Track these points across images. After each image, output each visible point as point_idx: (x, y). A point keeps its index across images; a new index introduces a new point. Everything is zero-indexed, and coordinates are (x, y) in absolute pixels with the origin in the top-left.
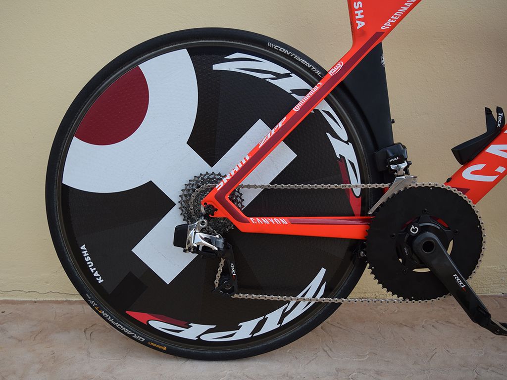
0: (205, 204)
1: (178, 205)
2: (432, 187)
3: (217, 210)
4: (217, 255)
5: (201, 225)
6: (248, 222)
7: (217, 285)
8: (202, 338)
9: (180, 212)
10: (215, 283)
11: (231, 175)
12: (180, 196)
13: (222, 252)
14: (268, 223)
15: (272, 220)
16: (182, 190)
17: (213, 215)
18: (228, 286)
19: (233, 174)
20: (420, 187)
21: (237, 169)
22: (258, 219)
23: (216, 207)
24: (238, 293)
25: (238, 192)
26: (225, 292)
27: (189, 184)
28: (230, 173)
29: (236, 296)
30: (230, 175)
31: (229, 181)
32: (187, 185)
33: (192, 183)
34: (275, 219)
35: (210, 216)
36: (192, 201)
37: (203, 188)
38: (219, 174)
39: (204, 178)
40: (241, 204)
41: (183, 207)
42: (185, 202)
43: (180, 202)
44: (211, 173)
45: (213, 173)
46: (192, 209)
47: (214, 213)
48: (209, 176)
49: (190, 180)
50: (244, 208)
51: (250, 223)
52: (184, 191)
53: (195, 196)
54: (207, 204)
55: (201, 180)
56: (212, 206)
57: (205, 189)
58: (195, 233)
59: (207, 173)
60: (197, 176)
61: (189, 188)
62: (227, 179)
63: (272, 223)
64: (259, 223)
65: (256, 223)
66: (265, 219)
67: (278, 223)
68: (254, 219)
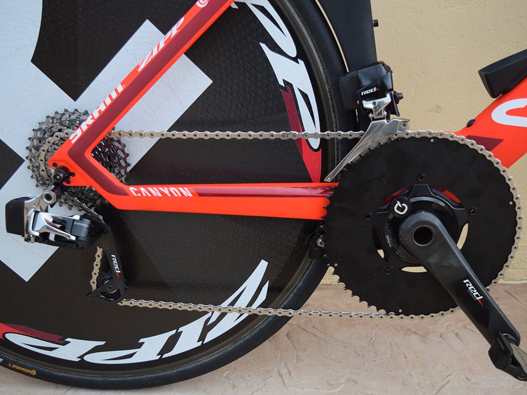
0: (55, 165)
1: (27, 163)
2: (433, 138)
3: (73, 174)
4: (77, 246)
5: (45, 200)
6: (126, 194)
7: (94, 287)
8: (87, 358)
9: (30, 173)
10: (92, 284)
11: (93, 118)
12: (27, 148)
13: (84, 242)
14: (160, 195)
15: (166, 191)
16: (29, 139)
17: (69, 182)
18: (110, 288)
19: (96, 115)
20: (413, 138)
21: (103, 108)
22: (142, 189)
23: (71, 170)
24: (128, 298)
25: (119, 142)
26: (108, 296)
27: (40, 129)
28: (92, 114)
29: (125, 303)
31: (91, 128)
32: (37, 131)
33: (44, 127)
34: (172, 189)
35: (65, 184)
36: (42, 157)
37: (57, 136)
38: (86, 113)
39: (61, 118)
40: (125, 162)
41: (33, 166)
42: (34, 158)
43: (29, 158)
44: (72, 111)
45: (75, 112)
46: (43, 171)
47: (70, 179)
48: (70, 116)
49: (40, 122)
50: (129, 169)
51: (128, 195)
52: (33, 140)
53: (46, 149)
54: (57, 166)
55: (57, 123)
56: (65, 169)
57: (61, 138)
58: (37, 212)
59: (66, 110)
60: (52, 116)
61: (39, 135)
62: (87, 125)
63: (166, 195)
64: (145, 195)
65: (139, 195)
66: (155, 188)
67: (176, 195)
68: (136, 190)
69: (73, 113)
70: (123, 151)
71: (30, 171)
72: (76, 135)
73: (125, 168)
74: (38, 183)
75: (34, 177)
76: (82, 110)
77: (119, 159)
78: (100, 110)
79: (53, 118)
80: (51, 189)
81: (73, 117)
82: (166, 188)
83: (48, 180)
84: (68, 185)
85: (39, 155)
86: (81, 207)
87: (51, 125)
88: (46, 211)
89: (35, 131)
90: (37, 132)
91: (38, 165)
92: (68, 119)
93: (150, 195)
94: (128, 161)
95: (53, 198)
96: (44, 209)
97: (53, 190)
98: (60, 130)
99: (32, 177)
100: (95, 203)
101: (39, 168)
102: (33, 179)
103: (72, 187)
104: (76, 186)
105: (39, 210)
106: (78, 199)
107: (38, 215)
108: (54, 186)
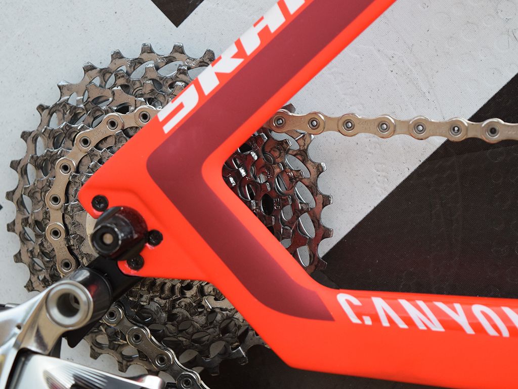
0: (99, 202)
1: (7, 212)
3: (155, 237)
6: (323, 314)
9: (14, 244)
11: (241, 53)
12: (14, 165)
14: (437, 327)
15: (457, 312)
16: (25, 136)
17: (138, 263)
21: (275, 21)
22: (380, 303)
23: (152, 224)
25: (303, 155)
27: (61, 107)
28: (238, 44)
30: (234, 50)
32: (52, 111)
33: (74, 100)
34: (478, 309)
35: (125, 268)
36: (58, 190)
37: (113, 124)
38: (209, 59)
39: (128, 74)
40: (316, 221)
41: (25, 221)
42: (32, 195)
43: (17, 196)
44: (167, 51)
45: (177, 55)
46: (56, 233)
47: (144, 254)
48: (157, 68)
49: (62, 83)
51: (330, 318)
52: (35, 140)
53: (75, 163)
55: (115, 85)
56: (134, 218)
57: (125, 131)
58: (23, 355)
59: (147, 49)
60: (99, 66)
61: (56, 123)
62: (219, 75)
63: (459, 328)
64: (385, 323)
65: (368, 321)
66: (421, 303)
67: (492, 332)
68: (356, 302)
69: (169, 60)
70: (313, 188)
71: (15, 238)
72: (181, 106)
73: (313, 244)
74: (34, 279)
75: (25, 257)
76: (195, 51)
77: (297, 213)
78: (266, 28)
79: (104, 73)
80: (81, 278)
81: (169, 71)
82: (458, 306)
83: (67, 265)
84: (133, 273)
85: (50, 184)
86: (162, 360)
87: (95, 95)
88: (55, 352)
89: (46, 112)
90: (51, 114)
91: (40, 218)
92: (154, 75)
93: (402, 325)
94: (325, 221)
95: (83, 308)
96: (50, 342)
97: (86, 283)
98: (124, 109)
99: (18, 258)
100: (204, 351)
101: (43, 229)
102: (20, 264)
103: (143, 286)
104: (158, 282)
105: (33, 347)
106: (153, 332)
107: (27, 362)
108: (90, 272)
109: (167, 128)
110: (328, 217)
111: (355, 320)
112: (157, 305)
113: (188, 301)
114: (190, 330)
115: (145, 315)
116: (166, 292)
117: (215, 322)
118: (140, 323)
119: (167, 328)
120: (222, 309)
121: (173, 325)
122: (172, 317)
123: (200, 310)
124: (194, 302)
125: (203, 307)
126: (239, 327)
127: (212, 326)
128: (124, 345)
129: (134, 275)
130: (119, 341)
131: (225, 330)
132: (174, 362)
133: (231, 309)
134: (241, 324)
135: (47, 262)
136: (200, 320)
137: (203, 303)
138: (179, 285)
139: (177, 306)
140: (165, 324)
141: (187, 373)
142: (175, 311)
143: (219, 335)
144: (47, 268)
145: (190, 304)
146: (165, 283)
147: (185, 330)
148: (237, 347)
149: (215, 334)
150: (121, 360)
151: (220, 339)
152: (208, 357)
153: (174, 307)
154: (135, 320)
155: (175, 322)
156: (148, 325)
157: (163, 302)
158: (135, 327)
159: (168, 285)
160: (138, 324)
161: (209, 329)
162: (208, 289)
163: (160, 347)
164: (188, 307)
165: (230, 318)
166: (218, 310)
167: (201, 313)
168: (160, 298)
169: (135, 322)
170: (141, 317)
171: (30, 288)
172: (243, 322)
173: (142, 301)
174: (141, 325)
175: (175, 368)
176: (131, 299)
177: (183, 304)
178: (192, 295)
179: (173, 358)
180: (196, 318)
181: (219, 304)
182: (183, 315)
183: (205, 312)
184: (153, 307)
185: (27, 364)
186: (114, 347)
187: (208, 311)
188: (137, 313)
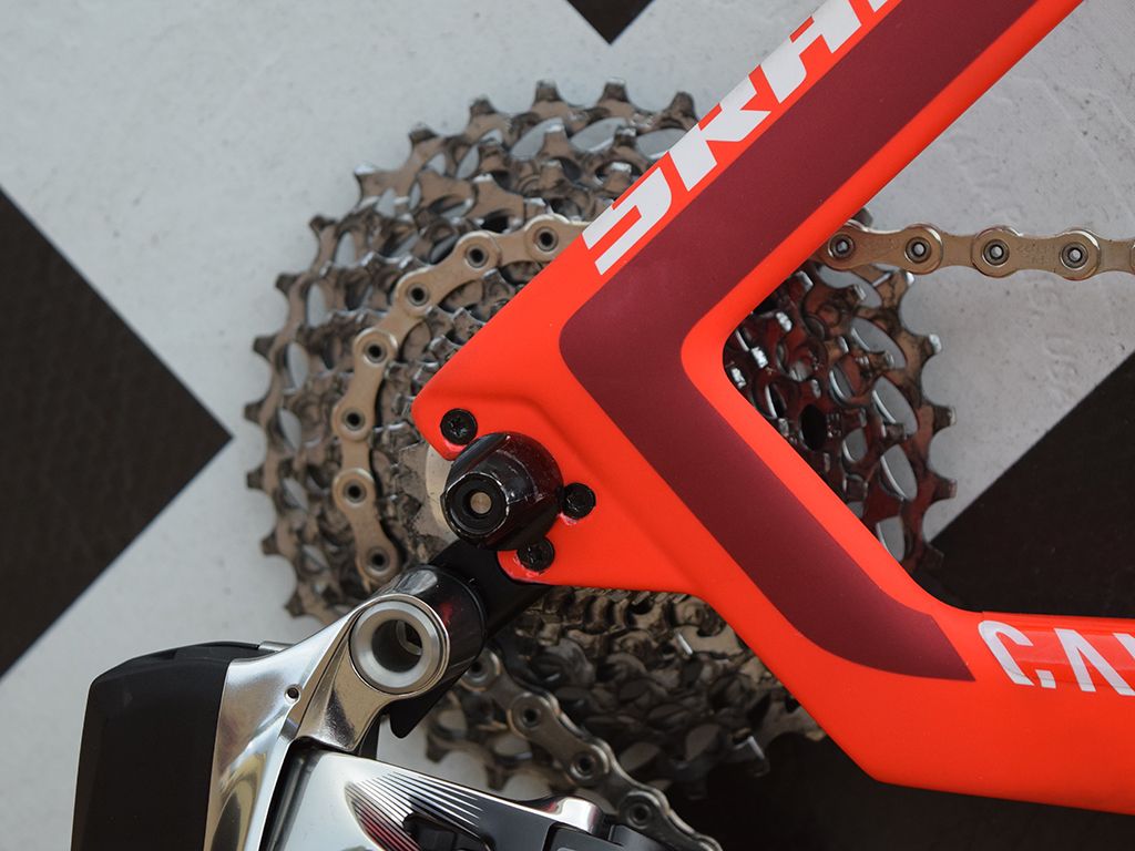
0: (458, 424)
1: (245, 448)
3: (580, 500)
6: (949, 666)
9: (259, 516)
11: (763, 97)
12: (261, 346)
16: (284, 283)
17: (542, 556)
19: (788, 77)
21: (839, 27)
22: (1073, 642)
23: (572, 470)
25: (889, 319)
27: (359, 221)
28: (758, 77)
31: (740, 168)
32: (339, 228)
33: (388, 204)
35: (514, 566)
36: (359, 397)
37: (477, 256)
38: (681, 114)
39: (506, 147)
40: (919, 462)
41: (286, 468)
42: (300, 410)
43: (266, 413)
44: (590, 97)
45: (612, 105)
46: (355, 492)
47: (553, 535)
48: (570, 134)
49: (363, 169)
50: (937, 520)
51: (964, 674)
52: (304, 292)
53: (395, 342)
54: (473, 430)
55: (478, 172)
56: (534, 458)
57: (503, 270)
58: (303, 752)
59: (547, 94)
60: (444, 132)
61: (351, 255)
62: (713, 145)
64: (1087, 685)
65: (1048, 681)
68: (1020, 638)
69: (596, 115)
70: (912, 391)
71: (263, 502)
72: (634, 216)
73: (912, 514)
74: (304, 591)
75: (286, 543)
76: (652, 96)
77: (877, 445)
78: (820, 40)
79: (454, 146)
80: (420, 588)
81: (595, 140)
83: (378, 561)
84: (530, 576)
85: (340, 388)
87: (434, 193)
88: (367, 749)
89: (328, 232)
90: (338, 236)
91: (319, 458)
92: (561, 149)
93: (1124, 689)
94: (938, 463)
95: (429, 653)
96: (359, 726)
97: (430, 597)
98: (497, 222)
99: (270, 546)
100: (673, 745)
101: (325, 483)
102: (274, 560)
103: (548, 605)
104: (581, 595)
105: (324, 736)
106: (565, 706)
107: (308, 768)
108: (438, 575)
109: (604, 264)
110: (945, 455)
111: (1019, 678)
112: (575, 646)
113: (641, 636)
114: (644, 700)
115: (545, 667)
116: (597, 619)
117: (698, 682)
118: (535, 684)
119: (594, 696)
120: (713, 656)
121: (608, 689)
122: (604, 672)
123: (667, 657)
124: (656, 640)
125: (672, 649)
126: (750, 693)
127: (692, 691)
128: (499, 733)
129: (532, 581)
130: (486, 723)
131: (718, 701)
132: (612, 770)
133: (735, 656)
134: (757, 688)
135: (335, 554)
136: (668, 678)
137: (673, 642)
138: (624, 602)
139: (617, 648)
140: (590, 687)
141: (641, 793)
142: (612, 659)
143: (706, 710)
144: (332, 566)
145: (646, 644)
146: (594, 599)
147: (632, 700)
148: (746, 736)
149: (699, 709)
150: (492, 765)
151: (709, 720)
152: (681, 758)
153: (610, 651)
154: (524, 677)
155: (612, 684)
156: (553, 689)
157: (587, 639)
158: (527, 694)
159: (601, 603)
160: (532, 687)
161: (686, 697)
162: (685, 611)
163: (580, 737)
164: (641, 650)
165: (732, 674)
166: (704, 658)
167: (669, 662)
168: (584, 631)
169: (527, 684)
170: (539, 672)
171: (297, 611)
172: (759, 683)
173: (544, 639)
174: (539, 689)
175: (613, 781)
176: (520, 633)
177: (630, 643)
178: (652, 625)
179: (609, 761)
180: (658, 674)
181: (708, 644)
182: (629, 668)
183: (678, 661)
184: (566, 649)
185: (310, 773)
186: (477, 737)
187: (683, 660)
188: (531, 665)
